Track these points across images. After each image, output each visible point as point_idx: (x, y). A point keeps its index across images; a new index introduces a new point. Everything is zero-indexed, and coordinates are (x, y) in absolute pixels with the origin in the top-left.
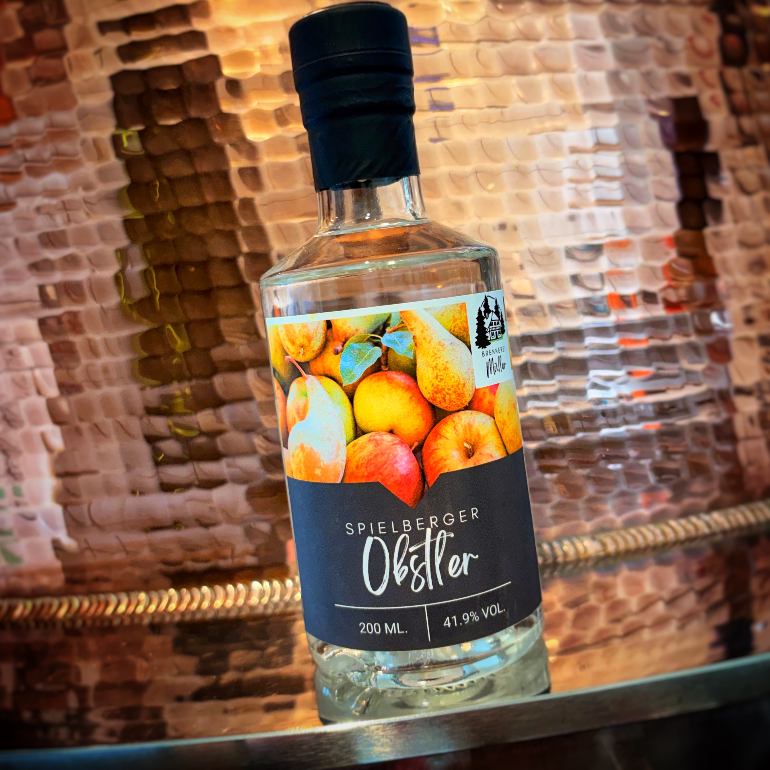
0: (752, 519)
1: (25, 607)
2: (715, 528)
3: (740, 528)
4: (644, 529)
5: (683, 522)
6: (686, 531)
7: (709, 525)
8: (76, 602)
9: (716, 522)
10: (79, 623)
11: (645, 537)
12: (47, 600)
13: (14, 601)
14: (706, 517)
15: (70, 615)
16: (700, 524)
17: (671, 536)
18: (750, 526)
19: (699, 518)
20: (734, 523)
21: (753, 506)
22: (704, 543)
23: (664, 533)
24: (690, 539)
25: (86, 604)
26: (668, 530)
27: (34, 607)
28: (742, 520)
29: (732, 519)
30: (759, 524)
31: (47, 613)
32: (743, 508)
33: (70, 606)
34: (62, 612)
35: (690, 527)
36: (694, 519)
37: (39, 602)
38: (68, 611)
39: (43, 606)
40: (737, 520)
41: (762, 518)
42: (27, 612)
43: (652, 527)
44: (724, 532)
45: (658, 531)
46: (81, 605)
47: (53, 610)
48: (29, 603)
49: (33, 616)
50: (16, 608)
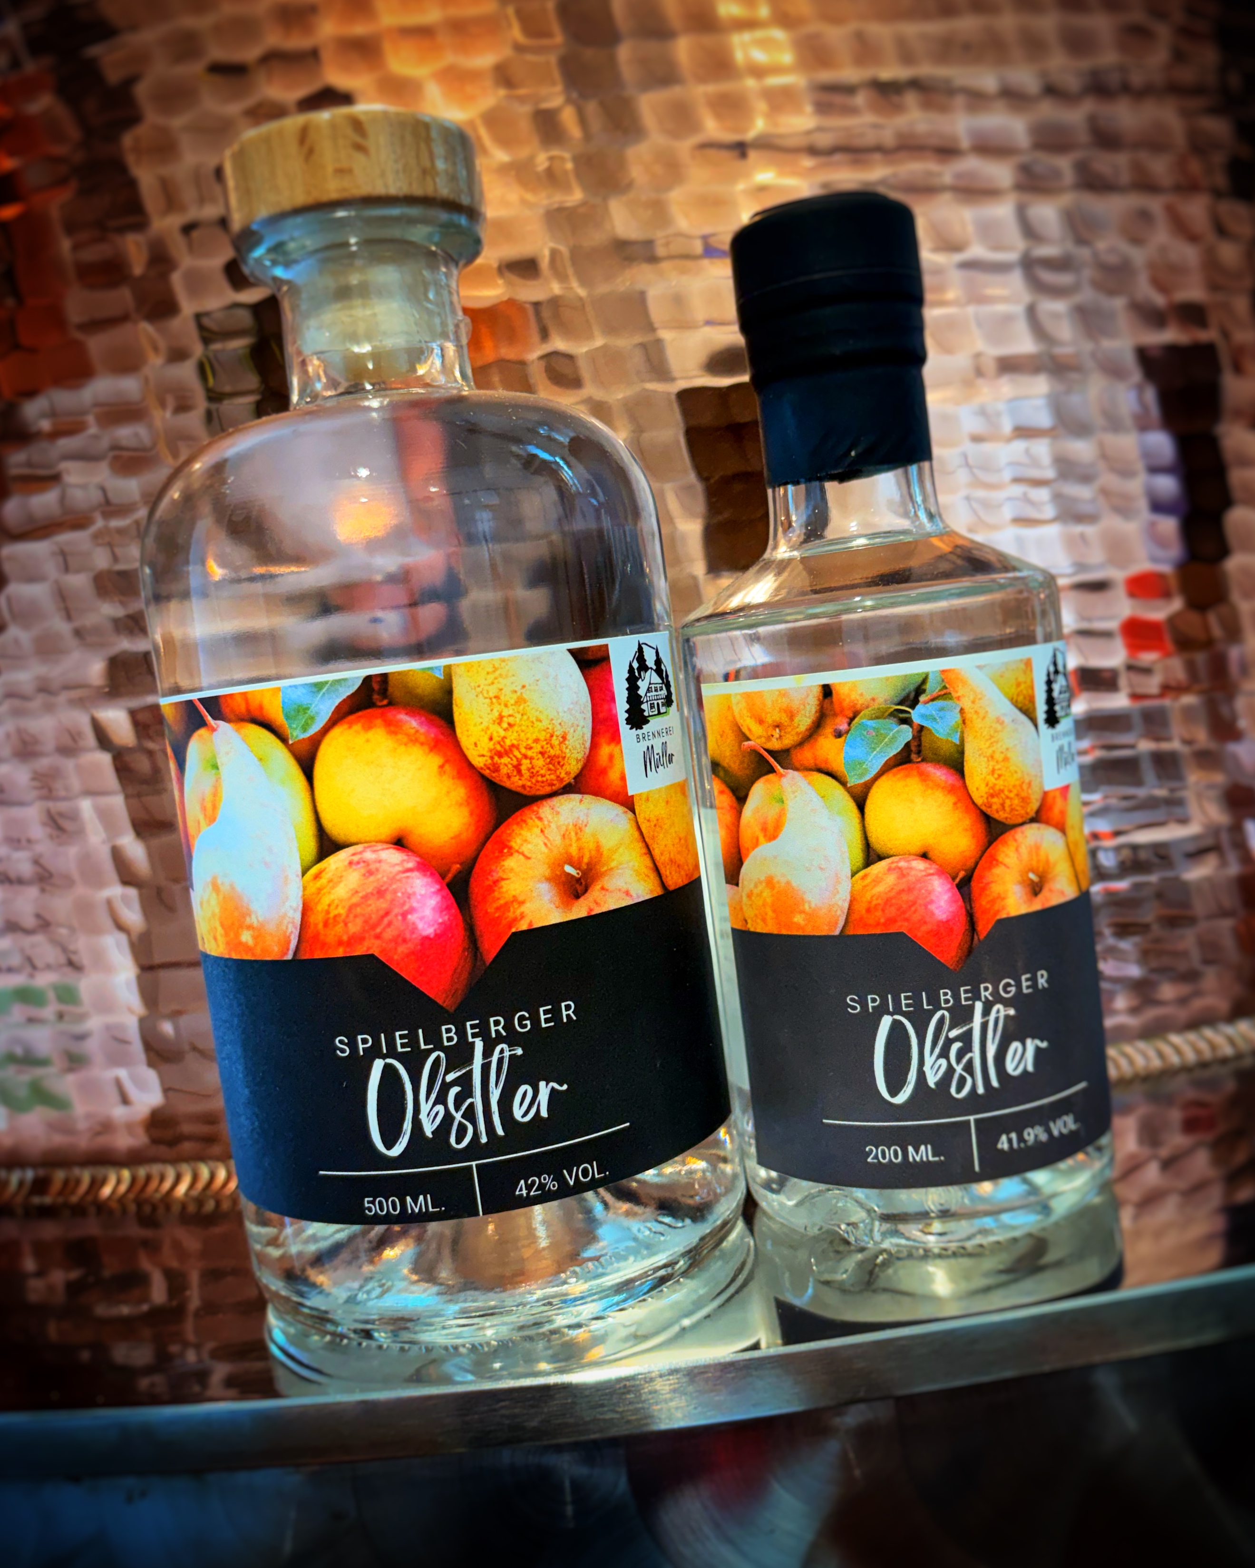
1: (119, 1182)
2: (1243, 1046)
4: (1129, 1049)
5: (1192, 1036)
6: (1197, 1051)
7: (1231, 1042)
8: (204, 1172)
9: (1245, 1038)
10: (210, 1205)
11: (1131, 1061)
12: (155, 1169)
13: (100, 1171)
14: (1229, 1030)
15: (195, 1193)
16: (1218, 1040)
17: (1172, 1059)
19: (1217, 1030)
22: (1224, 1071)
23: (1161, 1055)
24: (1203, 1065)
25: (222, 1174)
26: (1167, 1050)
27: (134, 1180)
31: (157, 1190)
33: (195, 1178)
34: (182, 1189)
35: (1203, 1046)
36: (1208, 1032)
37: (142, 1172)
38: (193, 1185)
39: (148, 1178)
42: (123, 1188)
43: (1142, 1045)
45: (1152, 1053)
46: (213, 1176)
47: (167, 1185)
48: (126, 1174)
49: (131, 1196)
50: (104, 1182)
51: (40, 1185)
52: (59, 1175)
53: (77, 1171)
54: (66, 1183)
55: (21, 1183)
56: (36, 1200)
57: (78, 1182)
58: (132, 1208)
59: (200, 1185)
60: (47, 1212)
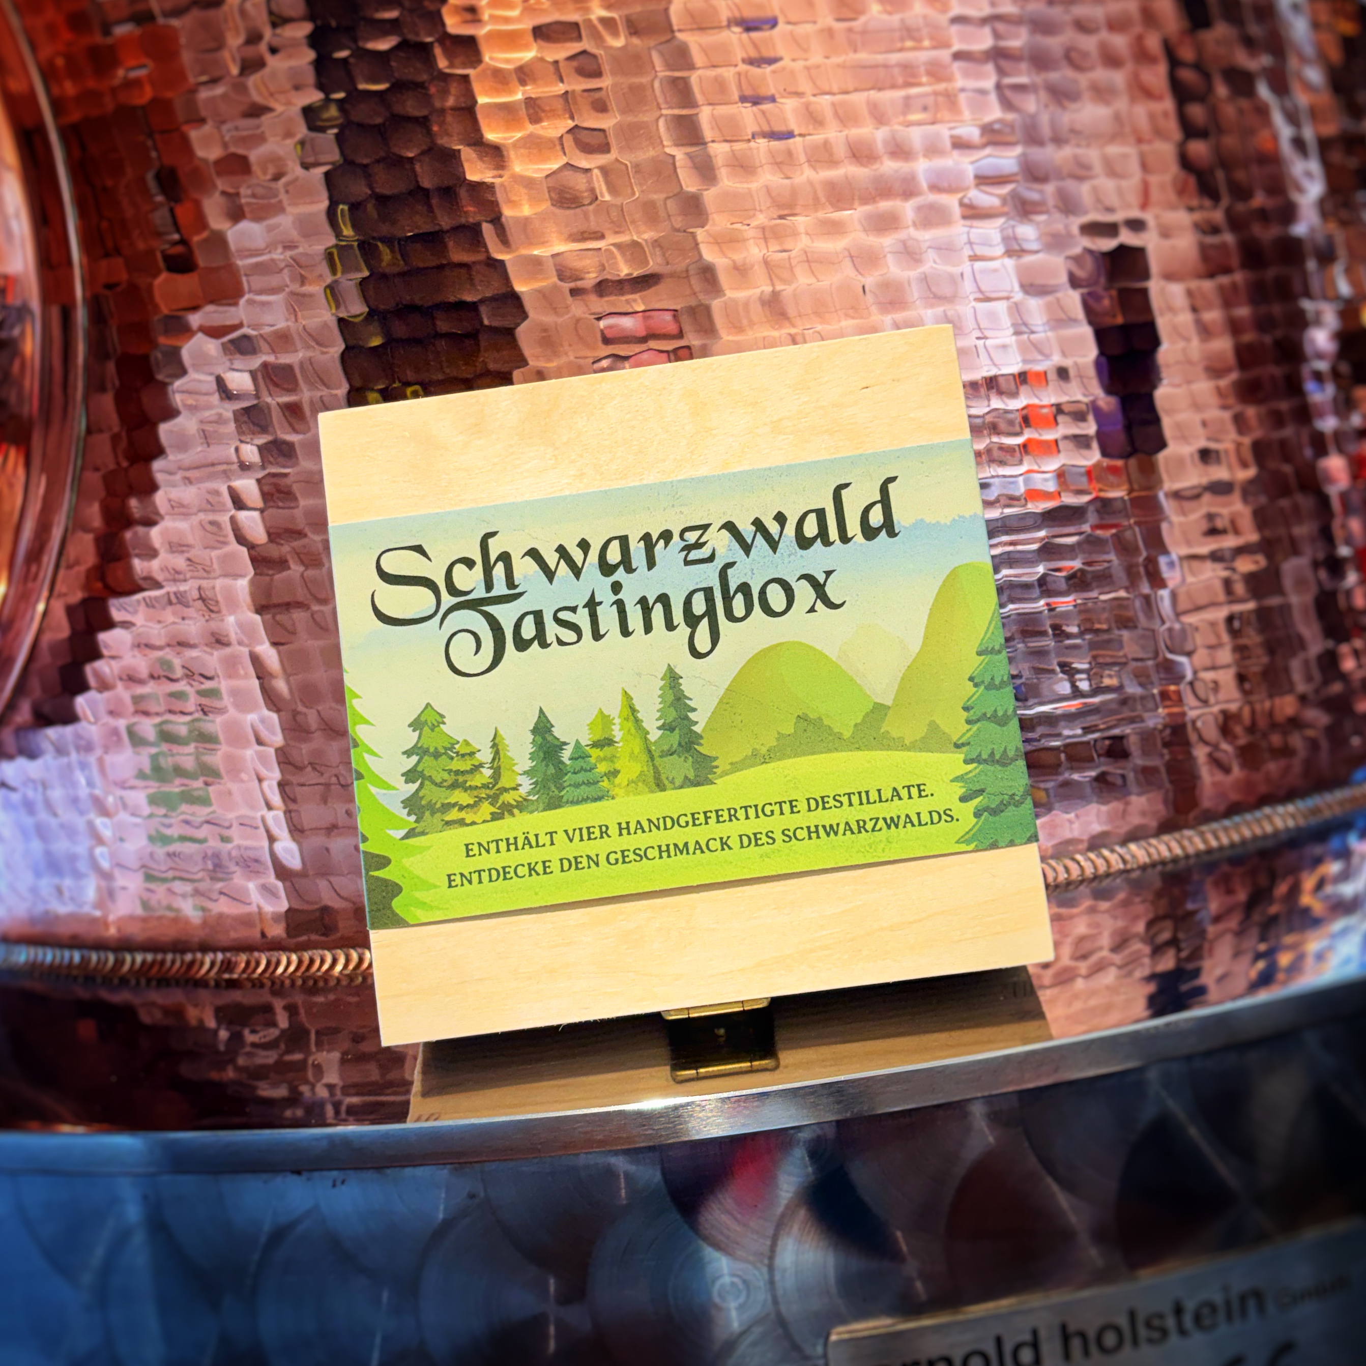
0: (1178, 851)
1: (289, 963)
2: (1132, 863)
3: (1163, 863)
5: (1092, 855)
6: (1095, 866)
7: (1124, 861)
9: (1134, 856)
12: (317, 954)
13: (274, 955)
14: (1121, 850)
15: (347, 972)
16: (1113, 858)
17: (1075, 872)
18: (1175, 860)
19: (1113, 851)
20: (1156, 857)
21: (1177, 835)
26: (1073, 866)
27: (300, 962)
28: (1166, 853)
29: (1152, 850)
30: (1187, 857)
31: (318, 970)
32: (1166, 838)
35: (1101, 863)
36: (1105, 852)
37: (306, 956)
38: (346, 966)
39: (312, 961)
40: (1159, 853)
41: (1191, 850)
42: (292, 968)
44: (1144, 868)
45: (1060, 869)
47: (326, 967)
48: (294, 957)
49: (299, 974)
50: (278, 963)
51: (228, 966)
52: (243, 958)
53: (256, 954)
54: (248, 963)
55: (213, 964)
56: (226, 976)
57: (258, 964)
58: (299, 982)
59: (351, 967)
60: (233, 984)
